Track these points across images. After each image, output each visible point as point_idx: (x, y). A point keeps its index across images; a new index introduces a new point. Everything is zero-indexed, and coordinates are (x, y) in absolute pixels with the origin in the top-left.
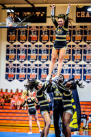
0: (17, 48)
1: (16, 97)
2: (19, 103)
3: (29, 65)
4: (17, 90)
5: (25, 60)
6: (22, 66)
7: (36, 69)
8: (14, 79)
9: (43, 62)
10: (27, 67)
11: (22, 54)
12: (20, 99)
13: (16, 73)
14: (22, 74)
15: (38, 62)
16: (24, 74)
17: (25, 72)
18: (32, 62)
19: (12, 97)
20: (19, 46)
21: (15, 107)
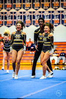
5: (11, 8)
6: (9, 14)
7: (21, 16)
8: (2, 25)
9: (27, 10)
11: (8, 4)
13: (4, 20)
16: (11, 20)
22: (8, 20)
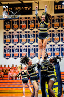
0: (11, 34)
1: (12, 71)
2: (15, 75)
3: (21, 46)
4: (13, 65)
5: (18, 43)
6: (15, 47)
7: (26, 49)
8: (10, 57)
9: (31, 44)
10: (19, 48)
11: (15, 39)
12: (15, 72)
13: (12, 53)
14: (16, 53)
15: (27, 44)
17: (18, 51)
18: (23, 44)
19: (9, 70)
20: (13, 32)
21: (12, 78)
22: (15, 53)
